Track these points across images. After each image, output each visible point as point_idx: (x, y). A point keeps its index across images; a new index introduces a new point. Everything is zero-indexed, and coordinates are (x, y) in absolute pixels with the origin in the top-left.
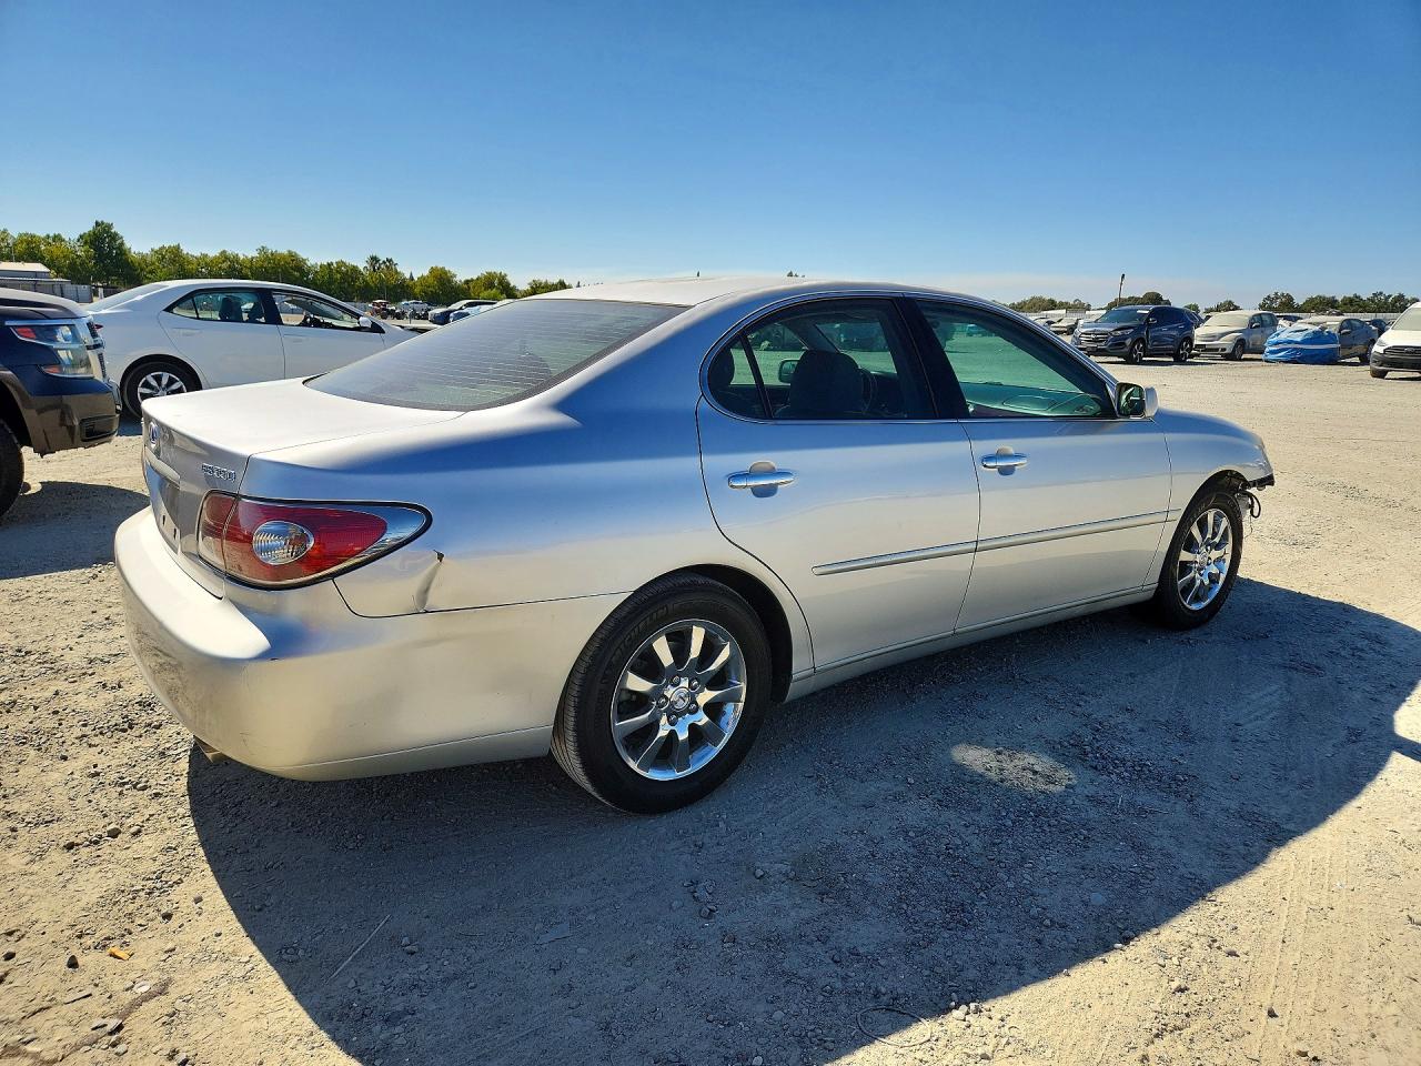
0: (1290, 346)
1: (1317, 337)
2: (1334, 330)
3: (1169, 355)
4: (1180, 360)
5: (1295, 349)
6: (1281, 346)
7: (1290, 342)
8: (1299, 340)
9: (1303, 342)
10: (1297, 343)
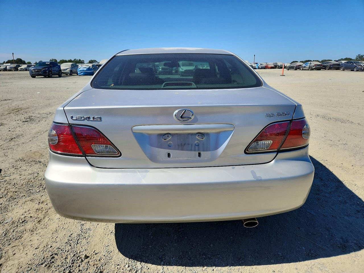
0: (83, 71)
1: (89, 69)
2: (91, 67)
3: (57, 75)
4: (60, 76)
5: (85, 72)
6: (82, 71)
7: (83, 70)
8: (85, 70)
9: (86, 70)
10: (85, 71)
